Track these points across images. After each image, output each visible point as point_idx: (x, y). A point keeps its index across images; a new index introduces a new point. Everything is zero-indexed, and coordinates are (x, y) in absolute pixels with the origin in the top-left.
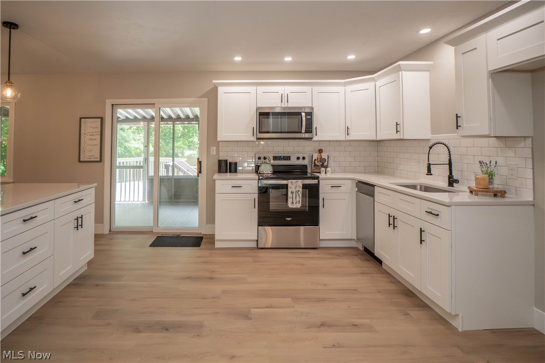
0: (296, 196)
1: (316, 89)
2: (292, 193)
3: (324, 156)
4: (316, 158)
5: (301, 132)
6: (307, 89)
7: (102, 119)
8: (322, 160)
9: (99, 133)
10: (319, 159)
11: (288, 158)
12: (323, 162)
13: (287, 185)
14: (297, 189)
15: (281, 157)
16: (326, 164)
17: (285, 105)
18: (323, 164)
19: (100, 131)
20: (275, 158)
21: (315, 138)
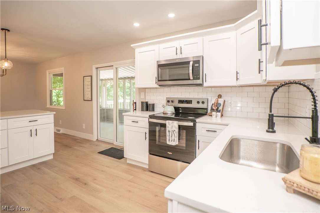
0: (172, 135)
1: (207, 38)
2: (169, 132)
3: (221, 101)
4: (214, 103)
5: (189, 79)
6: (199, 40)
7: (91, 76)
8: (218, 105)
9: (90, 85)
10: (216, 104)
11: (189, 102)
12: (218, 106)
13: (166, 124)
14: (174, 129)
15: (184, 100)
16: (221, 108)
17: (179, 56)
18: (218, 108)
19: (90, 83)
20: (181, 102)
21: (205, 84)
